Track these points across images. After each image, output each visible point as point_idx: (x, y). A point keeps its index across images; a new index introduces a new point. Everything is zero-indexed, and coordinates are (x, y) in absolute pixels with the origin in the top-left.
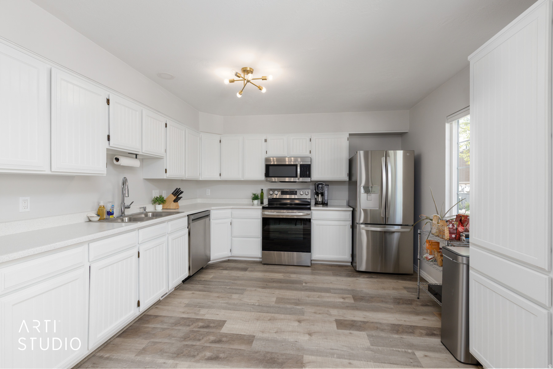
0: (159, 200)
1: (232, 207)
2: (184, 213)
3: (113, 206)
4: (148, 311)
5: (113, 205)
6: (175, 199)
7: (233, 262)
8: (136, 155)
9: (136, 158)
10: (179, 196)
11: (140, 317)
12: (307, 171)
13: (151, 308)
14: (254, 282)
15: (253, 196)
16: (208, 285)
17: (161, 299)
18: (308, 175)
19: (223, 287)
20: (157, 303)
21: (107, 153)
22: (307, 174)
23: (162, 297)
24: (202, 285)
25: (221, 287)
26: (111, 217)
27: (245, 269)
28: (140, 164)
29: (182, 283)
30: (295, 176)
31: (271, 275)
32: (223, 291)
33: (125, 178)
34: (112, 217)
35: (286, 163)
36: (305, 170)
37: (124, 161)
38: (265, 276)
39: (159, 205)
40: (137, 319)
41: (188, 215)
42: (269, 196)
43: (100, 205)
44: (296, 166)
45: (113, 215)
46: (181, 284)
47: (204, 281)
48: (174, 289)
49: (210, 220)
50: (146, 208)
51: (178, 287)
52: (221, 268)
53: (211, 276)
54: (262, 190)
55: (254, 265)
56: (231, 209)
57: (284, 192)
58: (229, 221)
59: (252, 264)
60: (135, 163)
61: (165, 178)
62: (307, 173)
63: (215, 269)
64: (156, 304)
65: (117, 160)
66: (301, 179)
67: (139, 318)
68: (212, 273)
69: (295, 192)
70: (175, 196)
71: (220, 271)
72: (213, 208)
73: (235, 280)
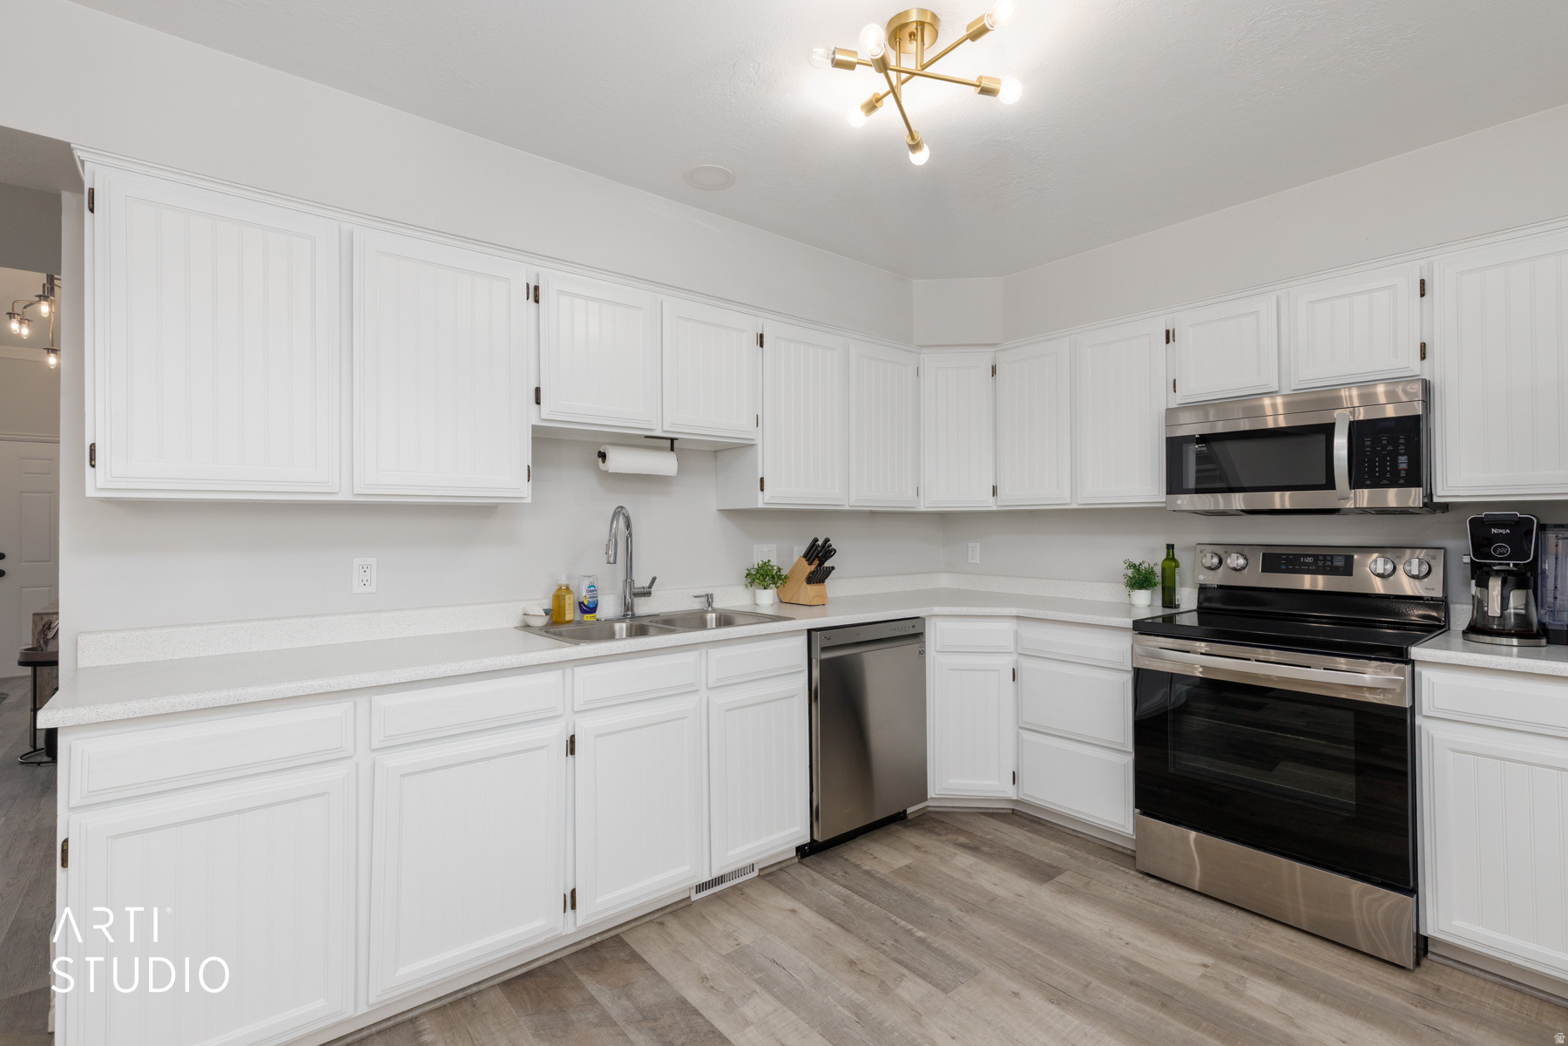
0: (763, 576)
1: (1014, 611)
2: (791, 622)
3: (592, 588)
4: (633, 925)
5: (594, 586)
6: (812, 573)
7: (1022, 826)
8: (672, 440)
9: (672, 449)
10: (827, 564)
11: (598, 939)
12: (1394, 455)
13: (648, 918)
14: (1036, 951)
15: (1130, 572)
16: (864, 896)
17: (695, 897)
18: (1403, 474)
19: (903, 923)
20: (675, 907)
21: (533, 438)
22: (1395, 470)
23: (700, 888)
24: (845, 887)
25: (898, 920)
26: (587, 617)
27: (1043, 873)
28: (676, 466)
29: (796, 860)
30: (1323, 482)
31: (1140, 945)
32: (890, 942)
33: (621, 507)
34: (589, 619)
35: (1266, 422)
36: (1384, 448)
37: (620, 461)
38: (1111, 936)
39: (765, 588)
40: (588, 944)
41: (810, 631)
42: (1201, 577)
43: (559, 583)
44: (1328, 430)
45: (595, 611)
46: (789, 863)
47: (867, 872)
48: (756, 873)
49: (922, 653)
50: (712, 599)
51: (774, 869)
52: (962, 839)
53: (901, 861)
54: (1170, 547)
55: (1101, 862)
56: (1015, 621)
57: (1276, 560)
58: (1007, 662)
59: (1092, 858)
60: (665, 464)
61: (760, 505)
62: (1395, 463)
63: (939, 834)
64: (668, 910)
65: (603, 456)
66: (1364, 497)
67: (594, 941)
68: (917, 847)
69: (1339, 563)
70: (810, 564)
71: (952, 850)
72: (937, 610)
73: (972, 908)
